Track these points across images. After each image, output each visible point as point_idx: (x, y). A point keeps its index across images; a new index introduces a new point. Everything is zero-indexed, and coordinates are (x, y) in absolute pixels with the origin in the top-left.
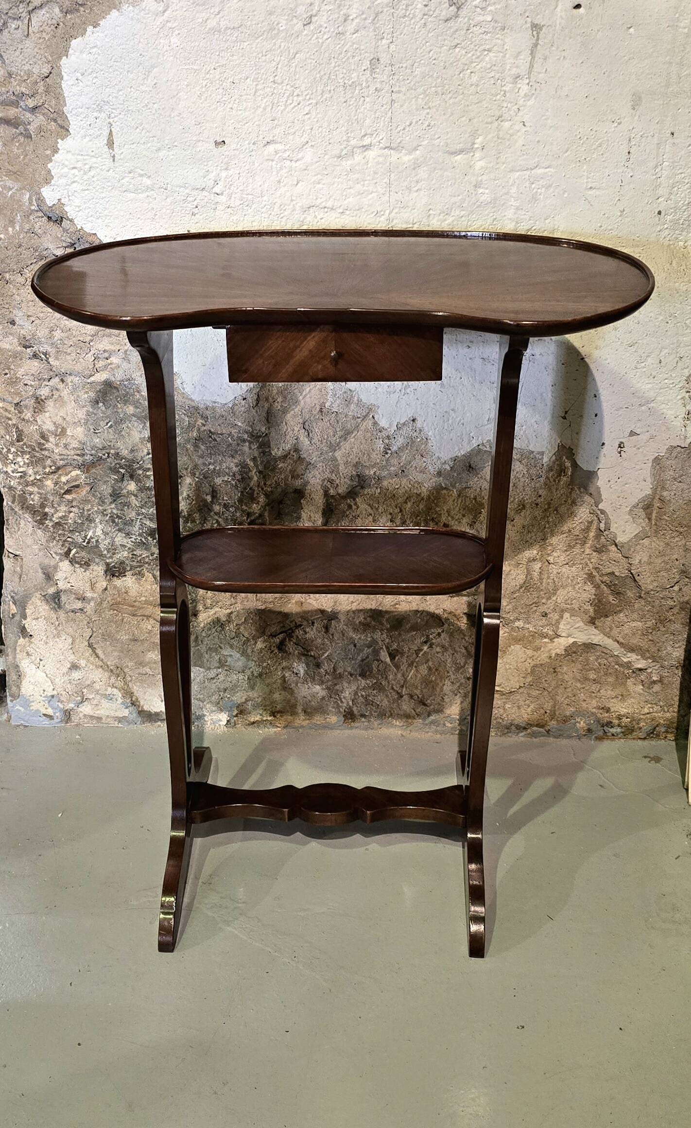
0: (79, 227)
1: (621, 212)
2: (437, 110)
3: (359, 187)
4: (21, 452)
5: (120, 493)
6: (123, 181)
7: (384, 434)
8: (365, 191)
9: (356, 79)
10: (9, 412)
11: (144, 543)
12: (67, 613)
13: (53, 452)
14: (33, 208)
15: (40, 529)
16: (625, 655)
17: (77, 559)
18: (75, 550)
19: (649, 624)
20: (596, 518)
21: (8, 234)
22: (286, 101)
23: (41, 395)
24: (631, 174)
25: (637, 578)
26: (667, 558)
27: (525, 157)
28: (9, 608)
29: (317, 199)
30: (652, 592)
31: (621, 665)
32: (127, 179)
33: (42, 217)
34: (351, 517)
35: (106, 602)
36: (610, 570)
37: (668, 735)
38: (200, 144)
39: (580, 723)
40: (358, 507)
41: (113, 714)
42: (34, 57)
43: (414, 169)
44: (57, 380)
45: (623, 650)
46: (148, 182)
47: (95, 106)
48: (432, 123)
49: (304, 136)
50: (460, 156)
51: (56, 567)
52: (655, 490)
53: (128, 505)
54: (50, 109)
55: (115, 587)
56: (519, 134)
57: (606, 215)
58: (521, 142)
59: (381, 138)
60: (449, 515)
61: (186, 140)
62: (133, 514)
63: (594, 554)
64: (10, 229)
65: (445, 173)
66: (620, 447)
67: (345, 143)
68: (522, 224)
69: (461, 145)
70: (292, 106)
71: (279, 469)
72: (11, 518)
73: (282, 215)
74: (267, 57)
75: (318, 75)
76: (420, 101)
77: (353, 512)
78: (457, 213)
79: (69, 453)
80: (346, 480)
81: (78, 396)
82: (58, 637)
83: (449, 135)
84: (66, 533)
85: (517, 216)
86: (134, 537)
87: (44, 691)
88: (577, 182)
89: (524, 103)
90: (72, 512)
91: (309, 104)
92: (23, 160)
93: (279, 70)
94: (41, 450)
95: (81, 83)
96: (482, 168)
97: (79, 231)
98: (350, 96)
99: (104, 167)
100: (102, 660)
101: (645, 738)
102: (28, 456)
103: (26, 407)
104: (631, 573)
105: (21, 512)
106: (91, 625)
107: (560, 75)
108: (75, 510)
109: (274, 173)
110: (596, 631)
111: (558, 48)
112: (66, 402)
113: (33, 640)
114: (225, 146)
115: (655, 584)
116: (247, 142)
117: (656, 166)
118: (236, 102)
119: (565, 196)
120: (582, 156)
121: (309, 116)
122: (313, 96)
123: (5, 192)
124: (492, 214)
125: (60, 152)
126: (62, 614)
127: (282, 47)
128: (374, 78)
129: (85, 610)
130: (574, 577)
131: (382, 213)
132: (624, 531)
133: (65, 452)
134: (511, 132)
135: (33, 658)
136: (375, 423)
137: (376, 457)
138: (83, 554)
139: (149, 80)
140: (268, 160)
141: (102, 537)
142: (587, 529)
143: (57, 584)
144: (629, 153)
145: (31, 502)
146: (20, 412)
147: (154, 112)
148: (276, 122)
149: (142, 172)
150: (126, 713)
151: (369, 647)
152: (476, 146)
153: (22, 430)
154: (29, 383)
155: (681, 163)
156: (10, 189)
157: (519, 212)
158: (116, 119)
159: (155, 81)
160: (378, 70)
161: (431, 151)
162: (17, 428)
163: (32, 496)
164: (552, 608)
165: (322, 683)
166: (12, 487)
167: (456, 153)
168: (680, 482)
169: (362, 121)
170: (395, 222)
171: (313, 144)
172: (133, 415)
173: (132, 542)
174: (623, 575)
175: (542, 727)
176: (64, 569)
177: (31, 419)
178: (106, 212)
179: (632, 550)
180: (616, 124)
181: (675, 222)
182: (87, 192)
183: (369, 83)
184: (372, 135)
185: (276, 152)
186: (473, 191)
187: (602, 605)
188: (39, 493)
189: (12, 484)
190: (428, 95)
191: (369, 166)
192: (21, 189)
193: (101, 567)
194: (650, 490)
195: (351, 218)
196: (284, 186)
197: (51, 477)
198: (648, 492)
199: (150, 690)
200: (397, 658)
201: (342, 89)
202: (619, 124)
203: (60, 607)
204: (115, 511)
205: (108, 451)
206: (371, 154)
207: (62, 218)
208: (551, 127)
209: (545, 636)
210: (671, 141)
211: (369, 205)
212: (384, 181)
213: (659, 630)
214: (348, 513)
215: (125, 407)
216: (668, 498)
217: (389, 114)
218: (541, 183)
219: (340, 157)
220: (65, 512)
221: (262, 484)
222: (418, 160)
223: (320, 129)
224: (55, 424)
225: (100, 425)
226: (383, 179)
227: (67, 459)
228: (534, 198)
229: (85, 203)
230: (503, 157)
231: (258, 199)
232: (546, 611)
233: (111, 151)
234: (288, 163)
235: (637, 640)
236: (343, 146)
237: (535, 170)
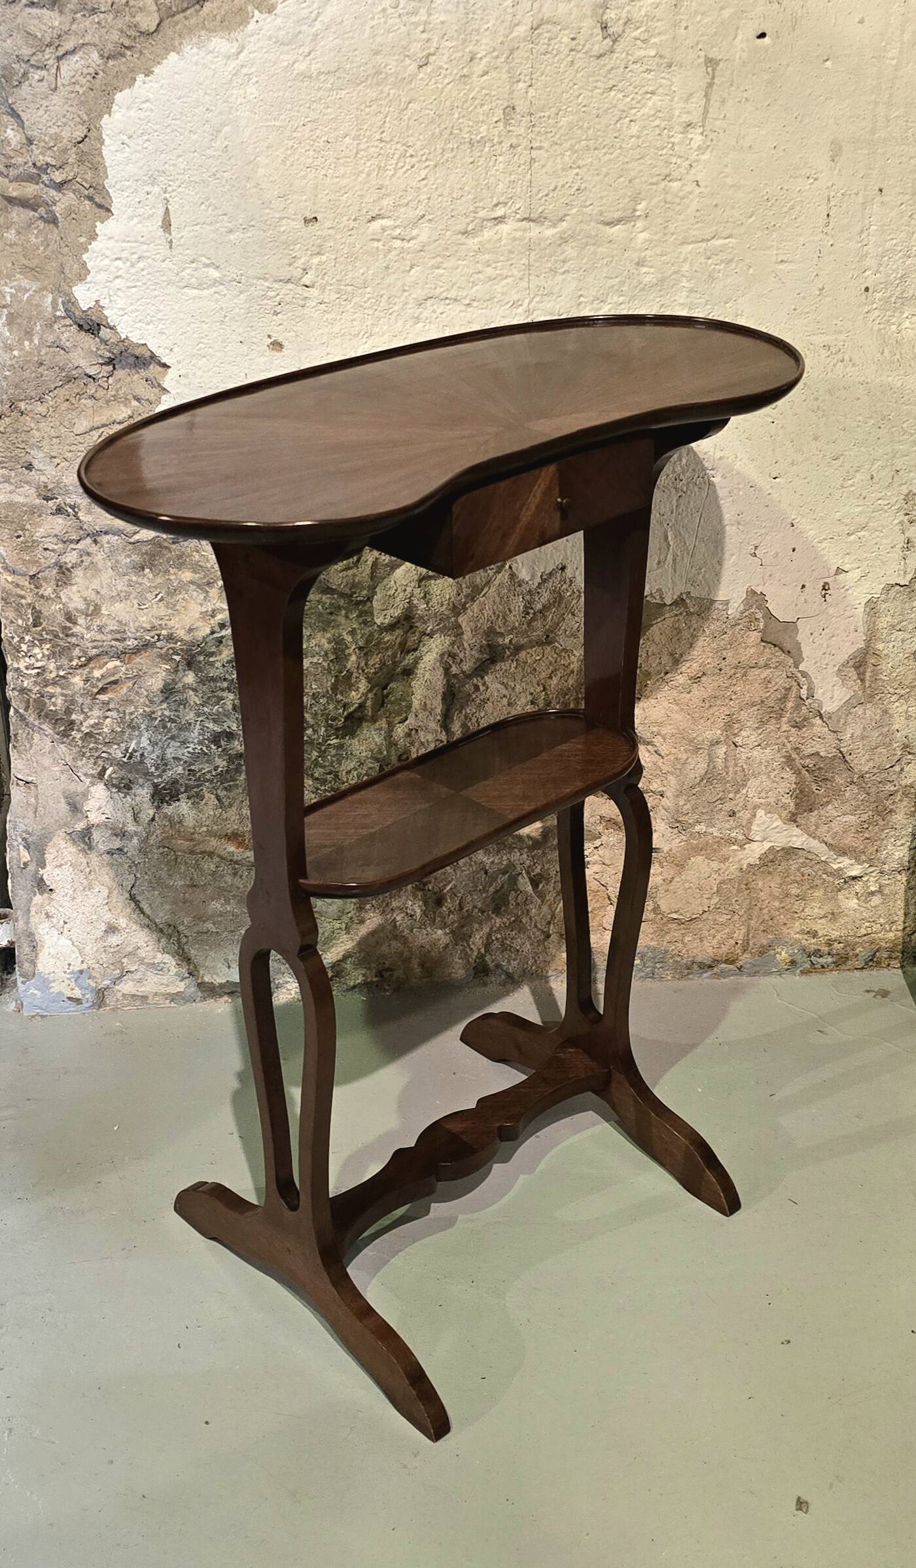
0: (123, 336)
1: (820, 290)
2: (589, 170)
3: (490, 271)
4: (39, 640)
5: (174, 688)
6: (183, 273)
7: (525, 589)
8: (499, 275)
9: (485, 134)
10: (22, 587)
11: (206, 754)
12: (100, 855)
13: (83, 638)
14: (58, 313)
15: (63, 743)
16: (834, 860)
17: (114, 781)
18: (111, 769)
19: (865, 817)
20: (795, 684)
21: (23, 349)
22: (397, 164)
23: (66, 563)
24: (830, 243)
25: (848, 758)
26: (884, 730)
27: (700, 225)
28: (19, 854)
29: (435, 288)
30: (867, 776)
31: (831, 874)
32: (188, 271)
33: (71, 326)
34: (479, 701)
35: (154, 837)
36: (813, 750)
37: (892, 962)
38: (284, 222)
39: (781, 954)
40: (487, 688)
41: (162, 990)
42: (64, 116)
43: (560, 245)
44: (89, 540)
45: (831, 853)
47: (146, 178)
48: (583, 186)
49: (419, 207)
50: (617, 227)
51: (85, 795)
52: (868, 642)
53: (184, 703)
54: (84, 183)
55: (166, 816)
56: (691, 196)
57: (800, 296)
58: (694, 206)
59: (518, 206)
61: (265, 218)
62: (191, 716)
63: (793, 730)
64: (27, 343)
65: (600, 249)
66: (824, 589)
67: (472, 214)
69: (619, 213)
70: (404, 169)
71: (386, 643)
72: (20, 732)
73: (391, 311)
74: (372, 108)
75: (437, 130)
76: (567, 158)
77: (481, 694)
78: (615, 299)
79: (105, 638)
80: (473, 653)
81: (117, 561)
82: (89, 889)
83: (604, 201)
84: (100, 746)
85: (689, 300)
86: (192, 745)
87: (69, 965)
88: (764, 254)
89: (698, 158)
90: (108, 717)
91: (426, 167)
92: (43, 253)
93: (387, 125)
94: (67, 636)
95: (127, 149)
96: (646, 241)
97: (123, 341)
98: (479, 154)
99: (158, 256)
100: (148, 917)
101: (862, 968)
102: (48, 646)
103: (45, 579)
104: (841, 752)
105: (36, 723)
106: (134, 869)
107: (741, 121)
108: (114, 714)
109: (381, 256)
110: (797, 831)
111: (738, 88)
112: (100, 571)
113: (54, 896)
114: (318, 224)
115: (871, 764)
116: (346, 218)
117: (862, 232)
118: (332, 167)
119: (750, 272)
120: (770, 222)
121: (424, 182)
122: (431, 157)
123: (19, 294)
124: (658, 299)
125: (99, 238)
126: (94, 857)
127: (391, 95)
128: (509, 131)
129: (125, 850)
130: (768, 762)
131: (520, 303)
132: (832, 698)
133: (99, 637)
134: (681, 194)
135: (54, 920)
136: (513, 576)
137: (514, 619)
138: (122, 774)
139: (218, 143)
140: (373, 240)
141: (150, 748)
142: (784, 699)
143: (87, 817)
144: (828, 215)
145: (52, 708)
146: (37, 588)
147: (224, 182)
148: (383, 191)
149: (208, 262)
150: (181, 987)
151: (504, 874)
152: (638, 213)
153: (40, 612)
154: (51, 547)
155: (892, 226)
156: (27, 291)
157: (694, 295)
158: (173, 194)
159: (226, 143)
160: (513, 121)
161: (581, 222)
162: (34, 608)
163: (53, 700)
164: (741, 804)
165: (444, 926)
166: (25, 689)
167: (613, 223)
168: (900, 630)
169: (494, 185)
170: (535, 313)
171: (431, 217)
172: (192, 582)
173: (189, 752)
174: (830, 756)
175: (732, 962)
176: (97, 795)
177: (52, 596)
178: (160, 315)
179: (842, 721)
180: (811, 181)
181: (886, 300)
182: (134, 290)
183: (502, 138)
184: (506, 203)
185: (384, 229)
186: (635, 271)
187: (805, 796)
188: (63, 695)
189: (25, 684)
190: (576, 152)
191: (502, 243)
192: (41, 290)
193: (146, 790)
194: (863, 642)
195: (480, 311)
196: (394, 273)
197: (79, 671)
198: (862, 645)
199: (212, 954)
200: (541, 886)
201: (467, 145)
202: (816, 179)
203: (90, 848)
204: (167, 713)
205: (158, 632)
206: (505, 228)
207: (98, 325)
208: (732, 186)
209: (734, 842)
210: (878, 199)
211: (503, 294)
212: (522, 262)
213: (876, 825)
214: (474, 696)
215: (180, 573)
216: (885, 652)
217: (528, 176)
218: (719, 257)
219: (465, 233)
220: (99, 717)
221: (363, 664)
222: (565, 233)
223: (440, 199)
224: (85, 600)
225: (146, 599)
226: (521, 259)
227: (102, 646)
228: (711, 278)
229: (131, 304)
230: (672, 227)
231: (360, 291)
232: (734, 808)
233: (167, 235)
234: (398, 243)
235: (850, 839)
236: (468, 220)
237: (712, 242)
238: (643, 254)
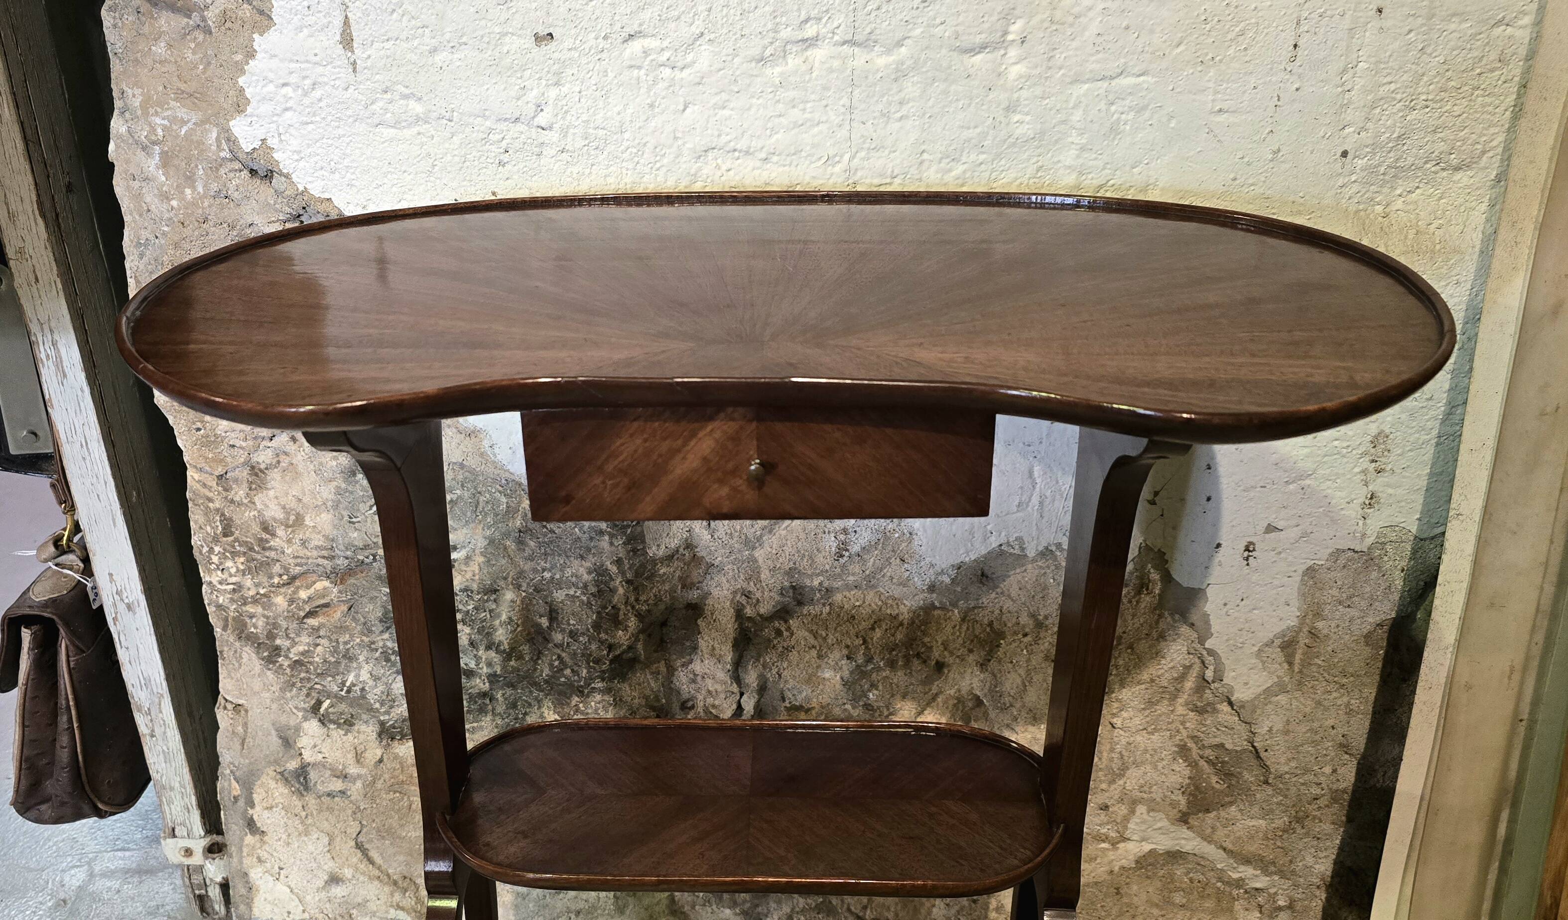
0: (301, 188)
1: (1275, 153)
3: (795, 114)
4: (232, 553)
6: (374, 107)
8: (808, 120)
10: (210, 488)
12: (319, 797)
13: (283, 552)
14: (222, 154)
15: (269, 669)
16: (1234, 868)
17: (332, 717)
18: (328, 701)
19: (1278, 823)
20: (1197, 660)
21: (184, 199)
23: (258, 463)
24: (1296, 86)
25: (1263, 754)
26: (1316, 725)
27: (1100, 56)
28: (230, 785)
29: (719, 136)
30: (1287, 776)
31: (1226, 883)
32: (380, 104)
33: (240, 170)
34: (780, 649)
35: (382, 781)
36: (1217, 741)
38: (507, 39)
40: (792, 634)
43: (896, 80)
45: (1232, 861)
46: (417, 108)
49: (697, 22)
50: (979, 57)
51: (298, 729)
52: (1302, 619)
55: (396, 757)
56: (1091, 14)
57: (1246, 160)
58: (1094, 29)
59: (836, 24)
60: (945, 649)
61: (481, 33)
63: (1192, 714)
64: (188, 191)
65: (953, 87)
66: (1247, 550)
67: (771, 35)
68: (1090, 176)
69: (983, 36)
71: (661, 576)
72: (226, 649)
73: (658, 165)
77: (784, 641)
78: (973, 157)
79: (310, 554)
80: (772, 594)
81: (321, 464)
82: (306, 835)
83: (961, 19)
84: (312, 677)
85: (1081, 161)
87: (289, 913)
88: (1194, 100)
90: (318, 645)
92: (204, 73)
94: (264, 549)
96: (1021, 77)
97: (302, 194)
99: (338, 83)
100: (379, 868)
102: (242, 559)
103: (236, 480)
104: (1253, 746)
105: (237, 644)
106: (359, 815)
108: (325, 642)
109: (643, 90)
110: (1188, 833)
112: (301, 474)
113: (266, 838)
114: (554, 43)
115: (1293, 764)
116: (593, 35)
117: (1344, 71)
119: (1172, 125)
120: (1207, 54)
123: (175, 127)
124: (1035, 159)
125: (259, 56)
126: (310, 799)
129: (349, 793)
130: (1156, 750)
131: (837, 159)
132: (1246, 683)
133: (302, 552)
134: (1076, 10)
135: (268, 865)
137: (823, 561)
138: (343, 707)
140: (631, 66)
141: (371, 683)
142: (1182, 678)
143: (301, 754)
144: (1295, 46)
145: (252, 630)
146: (226, 490)
149: (407, 91)
153: (231, 519)
154: (238, 443)
155: (1390, 64)
156: (184, 122)
157: (1086, 155)
161: (926, 47)
162: (223, 515)
163: (254, 620)
164: (1116, 797)
166: (221, 606)
167: (972, 50)
168: (1349, 606)
170: (859, 174)
171: (712, 36)
174: (1239, 749)
176: (311, 732)
177: (245, 501)
178: (346, 162)
179: (1259, 711)
181: (1371, 170)
182: (311, 126)
184: (820, 19)
185: (646, 53)
186: (1003, 119)
187: (1200, 792)
188: (264, 616)
189: (221, 601)
191: (814, 75)
192: (203, 122)
193: (371, 728)
194: (1296, 619)
195: (781, 169)
196: (662, 113)
197: (282, 590)
198: (1293, 622)
203: (306, 789)
204: (390, 645)
205: (373, 552)
206: (818, 54)
207: (272, 172)
209: (1105, 839)
210: (1375, 23)
211: (814, 146)
212: (842, 103)
213: (1294, 832)
214: (775, 642)
216: (1325, 632)
218: (1127, 102)
219: (761, 60)
220: (308, 644)
221: (632, 599)
222: (902, 64)
223: (725, 10)
224: (284, 508)
225: (358, 510)
226: (840, 99)
227: (306, 564)
228: (1114, 131)
229: (309, 146)
230: (1059, 58)
231: (615, 137)
232: (1106, 801)
233: (350, 54)
234: (667, 72)
235: (1255, 846)
236: (766, 41)
237: (1117, 80)
238: (1016, 95)
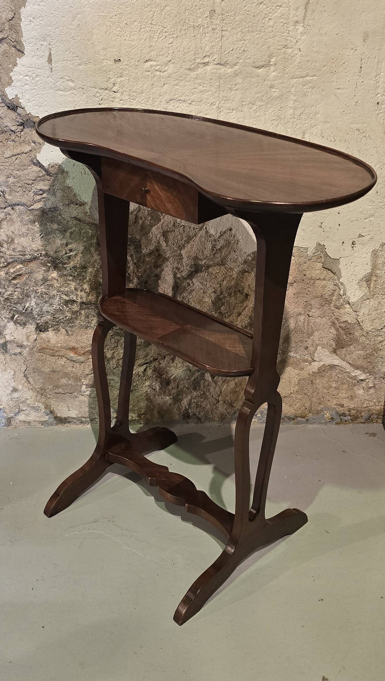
0: (28, 112)
1: (356, 103)
2: (249, 42)
3: (201, 88)
5: (47, 279)
6: (57, 84)
7: (212, 238)
8: (205, 90)
9: (201, 23)
11: (61, 310)
12: (11, 355)
13: (5, 253)
16: (353, 371)
17: (18, 321)
18: (17, 315)
19: (368, 352)
20: (338, 288)
22: (159, 35)
24: (362, 80)
25: (361, 324)
26: (379, 311)
27: (300, 70)
29: (175, 95)
30: (370, 333)
31: (351, 378)
32: (59, 83)
33: (4, 107)
34: (189, 290)
35: (36, 348)
36: (345, 320)
37: (378, 420)
38: (105, 61)
39: (326, 414)
40: (194, 285)
41: (38, 419)
42: (3, 7)
43: (234, 77)
44: (10, 208)
45: (352, 368)
46: (72, 85)
47: (41, 38)
48: (246, 49)
49: (169, 56)
50: (261, 69)
51: (5, 327)
52: (373, 269)
53: (52, 286)
54: (12, 40)
55: (42, 338)
56: (297, 56)
57: (347, 105)
58: (298, 61)
59: (215, 58)
60: (249, 288)
61: (96, 59)
62: (55, 292)
63: (336, 310)
65: (253, 79)
66: (353, 244)
67: (193, 61)
68: (297, 110)
69: (263, 63)
70: (162, 38)
71: (147, 262)
73: (154, 105)
74: (148, 8)
75: (178, 20)
76: (239, 36)
77: (191, 287)
78: (259, 103)
79: (16, 254)
80: (187, 268)
81: (22, 218)
82: (5, 371)
83: (255, 57)
84: (12, 305)
85: (294, 105)
86: (55, 306)
88: (330, 85)
89: (300, 38)
90: (16, 291)
91: (173, 37)
93: (155, 17)
95: (33, 24)
96: (275, 76)
97: (28, 115)
98: (197, 32)
99: (45, 75)
101: (364, 423)
104: (358, 321)
106: (26, 363)
107: (321, 21)
108: (19, 290)
109: (150, 79)
110: (337, 357)
111: (321, 5)
112: (15, 222)
114: (121, 63)
115: (372, 327)
116: (134, 60)
117: (376, 76)
118: (128, 36)
119: (323, 93)
120: (334, 70)
121: (172, 44)
122: (175, 33)
124: (280, 104)
125: (18, 66)
126: (7, 356)
127: (157, 3)
128: (212, 22)
129: (22, 353)
130: (324, 324)
131: (214, 103)
132: (354, 295)
133: (13, 253)
134: (292, 55)
136: (207, 232)
137: (207, 252)
138: (22, 318)
139: (75, 22)
140: (146, 71)
141: (35, 306)
142: (333, 295)
143: (5, 337)
144: (361, 67)
147: (77, 41)
148: (152, 48)
149: (69, 78)
150: (46, 418)
151: (198, 372)
152: (271, 63)
157: (296, 103)
158: (53, 46)
159: (79, 23)
160: (214, 17)
161: (244, 66)
164: (311, 344)
165: (170, 395)
167: (259, 67)
169: (204, 48)
170: (222, 109)
171: (174, 61)
172: (57, 230)
173: (54, 309)
174: (353, 323)
175: (304, 417)
176: (10, 327)
178: (45, 103)
179: (359, 307)
180: (354, 51)
182: (34, 90)
183: (209, 25)
184: (210, 56)
185: (151, 66)
186: (269, 91)
187: (340, 341)
190: (243, 33)
191: (207, 75)
193: (33, 326)
195: (196, 107)
196: (156, 87)
197: (3, 269)
198: (370, 271)
199: (62, 403)
200: (216, 378)
201: (192, 28)
202: (356, 50)
203: (6, 352)
204: (44, 290)
205: (41, 252)
206: (208, 68)
207: (17, 107)
208: (316, 52)
209: (307, 361)
211: (207, 99)
212: (216, 84)
213: (374, 355)
214: (187, 288)
215: (52, 225)
216: (380, 275)
217: (220, 44)
218: (309, 85)
219: (189, 69)
220: (12, 291)
221: (136, 271)
222: (236, 71)
223: (179, 53)
224: (7, 236)
225: (36, 236)
226: (216, 83)
227: (14, 258)
228: (305, 95)
229: (32, 97)
230: (287, 70)
231: (140, 95)
232: (307, 345)
233: (50, 65)
234: (158, 73)
235: (360, 362)
236: (191, 63)
237: (305, 78)
238: (273, 83)
